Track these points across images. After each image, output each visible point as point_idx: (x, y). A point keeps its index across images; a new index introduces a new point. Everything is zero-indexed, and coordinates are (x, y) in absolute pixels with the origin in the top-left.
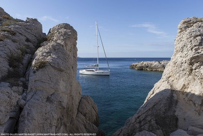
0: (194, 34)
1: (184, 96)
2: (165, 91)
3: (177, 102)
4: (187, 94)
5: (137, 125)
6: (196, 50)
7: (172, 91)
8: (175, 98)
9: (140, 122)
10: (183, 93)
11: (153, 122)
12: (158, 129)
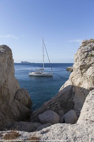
0: (83, 51)
1: (79, 90)
2: (69, 86)
3: (74, 93)
4: (81, 88)
5: (48, 107)
6: (84, 61)
7: (73, 87)
8: (74, 91)
9: (51, 105)
10: (79, 88)
11: (59, 105)
12: (61, 109)
